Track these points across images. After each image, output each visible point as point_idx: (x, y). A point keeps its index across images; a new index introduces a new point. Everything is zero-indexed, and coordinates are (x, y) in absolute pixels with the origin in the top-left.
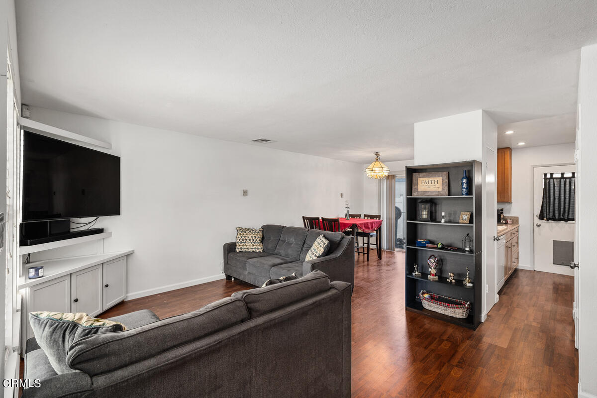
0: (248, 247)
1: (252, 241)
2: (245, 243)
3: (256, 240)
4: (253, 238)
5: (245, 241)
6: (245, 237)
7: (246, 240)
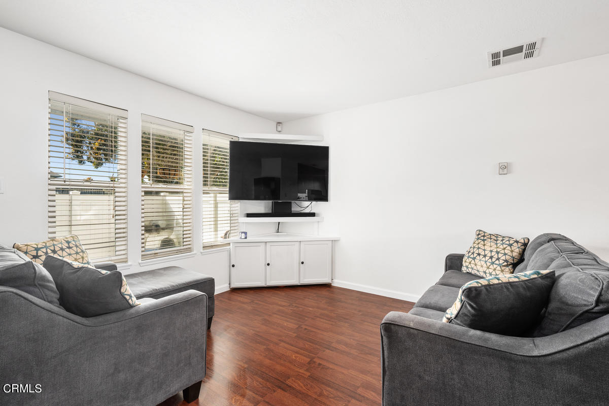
0: (479, 267)
1: (487, 258)
2: (474, 259)
3: (498, 259)
4: (493, 254)
5: (475, 255)
6: (479, 248)
7: (479, 254)
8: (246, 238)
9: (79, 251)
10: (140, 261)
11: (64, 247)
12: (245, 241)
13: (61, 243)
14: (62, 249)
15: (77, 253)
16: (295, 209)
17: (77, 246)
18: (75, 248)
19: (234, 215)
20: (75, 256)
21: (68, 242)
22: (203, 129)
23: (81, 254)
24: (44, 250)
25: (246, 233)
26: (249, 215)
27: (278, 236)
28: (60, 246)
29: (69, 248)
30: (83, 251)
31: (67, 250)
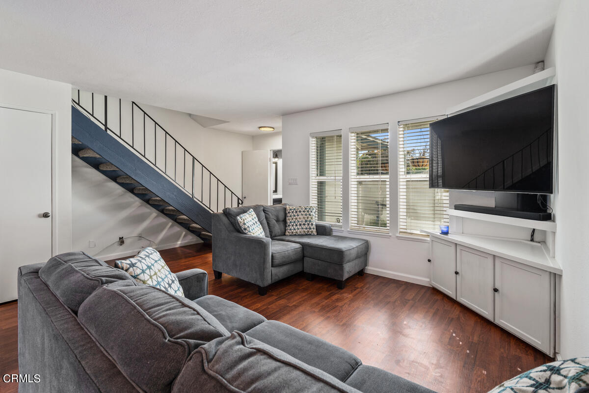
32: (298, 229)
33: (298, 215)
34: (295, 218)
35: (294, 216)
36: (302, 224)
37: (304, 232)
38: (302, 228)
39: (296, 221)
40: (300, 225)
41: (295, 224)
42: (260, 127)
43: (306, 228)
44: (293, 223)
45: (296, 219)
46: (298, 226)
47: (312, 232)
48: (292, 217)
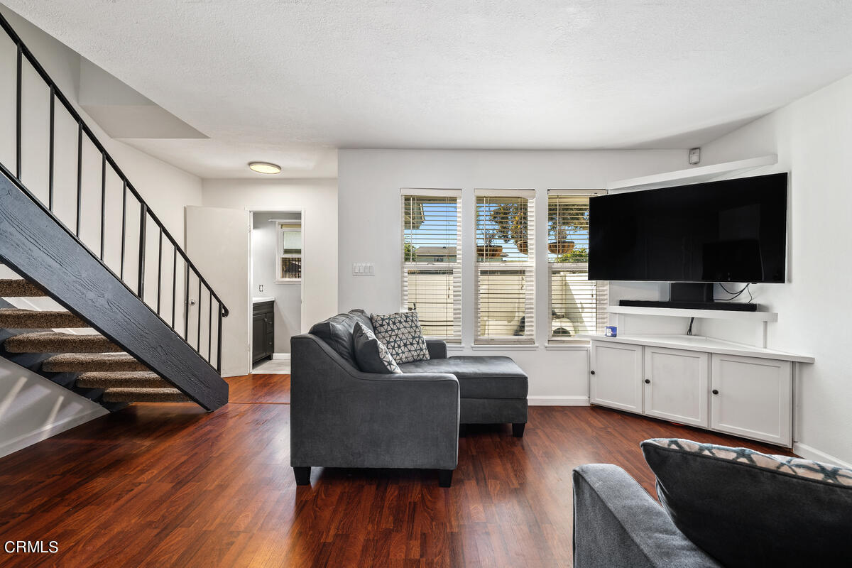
8: (614, 335)
9: (413, 325)
10: (473, 345)
11: (402, 320)
12: (613, 339)
13: (401, 317)
14: (400, 322)
15: (411, 327)
16: (720, 295)
17: (412, 321)
18: (410, 323)
19: (602, 302)
20: (409, 329)
21: (407, 317)
22: (548, 190)
23: (415, 328)
24: (387, 321)
25: (614, 329)
26: (623, 303)
27: (689, 340)
28: (399, 319)
29: (406, 321)
30: (417, 327)
31: (404, 323)
32: (403, 353)
33: (399, 329)
34: (394, 333)
35: (393, 330)
36: (408, 343)
37: (413, 356)
38: (410, 351)
39: (398, 339)
40: (405, 345)
41: (396, 345)
42: (250, 164)
43: (416, 350)
44: (393, 344)
45: (397, 335)
46: (403, 348)
47: (424, 355)
48: (390, 333)
